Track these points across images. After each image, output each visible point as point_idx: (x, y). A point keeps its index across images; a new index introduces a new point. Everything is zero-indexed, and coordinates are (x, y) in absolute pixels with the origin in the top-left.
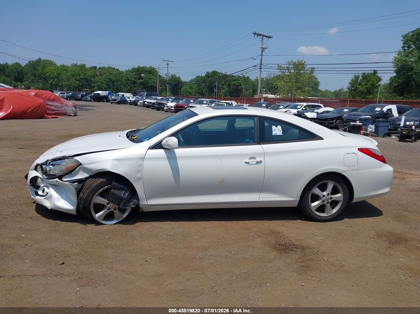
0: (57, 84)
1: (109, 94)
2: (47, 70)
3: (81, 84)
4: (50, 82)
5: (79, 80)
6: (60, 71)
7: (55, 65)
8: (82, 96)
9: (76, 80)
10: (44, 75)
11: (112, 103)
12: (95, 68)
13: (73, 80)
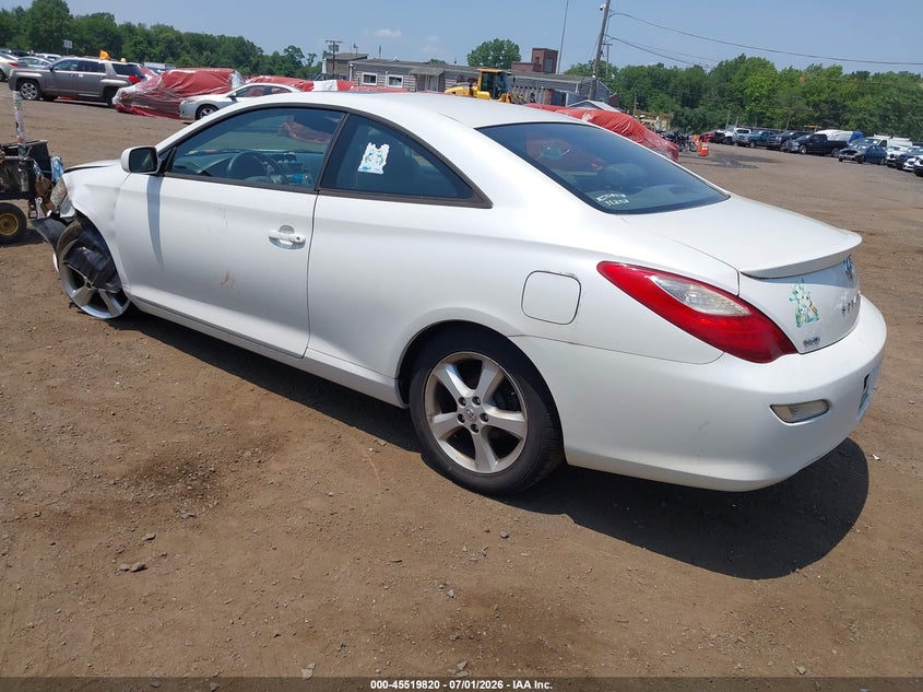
0: (761, 113)
1: (855, 137)
2: (750, 80)
3: (817, 115)
4: (748, 108)
5: (816, 106)
6: (777, 81)
7: (772, 67)
8: (785, 139)
9: (808, 104)
10: (742, 92)
11: (841, 160)
12: (863, 75)
13: (801, 104)
